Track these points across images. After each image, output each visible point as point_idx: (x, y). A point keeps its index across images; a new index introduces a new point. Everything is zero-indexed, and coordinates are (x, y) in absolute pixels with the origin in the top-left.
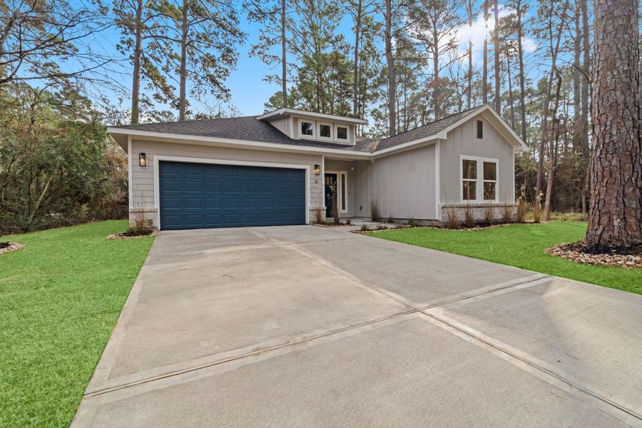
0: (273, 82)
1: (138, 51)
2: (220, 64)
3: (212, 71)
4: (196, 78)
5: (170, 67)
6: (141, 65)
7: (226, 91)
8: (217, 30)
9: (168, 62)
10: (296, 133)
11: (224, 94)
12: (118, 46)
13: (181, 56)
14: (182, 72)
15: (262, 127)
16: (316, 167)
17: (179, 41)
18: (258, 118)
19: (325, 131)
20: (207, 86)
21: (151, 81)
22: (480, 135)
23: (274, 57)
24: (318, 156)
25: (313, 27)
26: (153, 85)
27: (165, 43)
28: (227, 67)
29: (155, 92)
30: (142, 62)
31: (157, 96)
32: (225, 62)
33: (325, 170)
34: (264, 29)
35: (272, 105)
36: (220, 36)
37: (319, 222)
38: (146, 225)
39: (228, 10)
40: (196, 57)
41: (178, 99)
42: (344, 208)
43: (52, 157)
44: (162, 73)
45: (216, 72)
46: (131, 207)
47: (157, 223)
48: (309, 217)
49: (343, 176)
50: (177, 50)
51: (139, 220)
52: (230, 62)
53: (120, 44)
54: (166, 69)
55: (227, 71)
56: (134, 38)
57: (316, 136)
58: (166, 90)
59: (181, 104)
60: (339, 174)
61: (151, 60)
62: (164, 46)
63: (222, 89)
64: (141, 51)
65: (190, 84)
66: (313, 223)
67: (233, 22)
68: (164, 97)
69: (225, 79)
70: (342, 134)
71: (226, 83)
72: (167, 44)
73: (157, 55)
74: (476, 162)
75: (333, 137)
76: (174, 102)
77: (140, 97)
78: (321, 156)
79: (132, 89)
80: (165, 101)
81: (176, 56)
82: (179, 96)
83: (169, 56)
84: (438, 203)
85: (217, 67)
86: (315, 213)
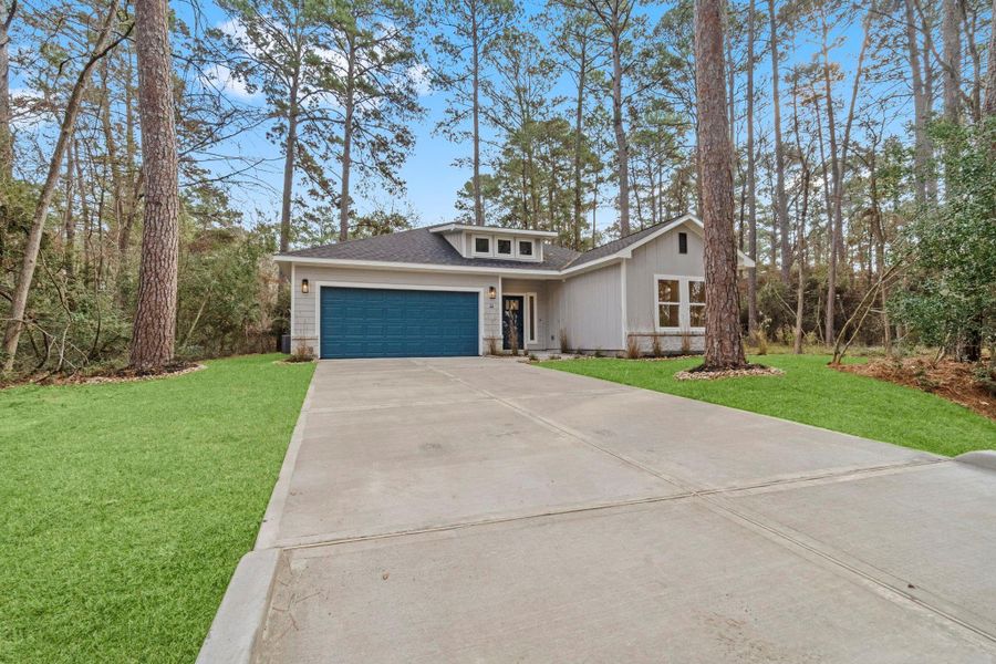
0: (465, 166)
1: (292, 138)
2: (393, 147)
3: (382, 157)
4: (362, 169)
5: (330, 155)
6: (296, 155)
7: (400, 184)
8: (390, 105)
9: (328, 148)
10: (469, 251)
11: (399, 187)
12: (268, 134)
13: (344, 139)
14: (345, 160)
15: (434, 243)
16: (492, 289)
17: (342, 122)
18: (431, 231)
19: (504, 247)
20: (377, 178)
21: (305, 174)
22: (683, 249)
23: (466, 133)
24: (494, 276)
25: (519, 91)
26: (308, 179)
27: (325, 125)
28: (403, 150)
29: (311, 188)
30: (296, 150)
31: (313, 192)
32: (400, 144)
33: (503, 291)
34: (452, 98)
35: (467, 193)
36: (394, 112)
37: (493, 353)
38: (307, 353)
39: (405, 80)
40: (363, 140)
41: (339, 196)
42: (532, 338)
43: (206, 281)
44: (319, 162)
45: (388, 157)
46: (293, 334)
47: (317, 351)
48: (483, 347)
49: (532, 298)
50: (340, 132)
51: (300, 347)
52: (406, 143)
53: (271, 132)
54: (325, 157)
55: (402, 155)
56: (287, 123)
57: (493, 252)
58: (324, 184)
59: (343, 202)
60: (526, 297)
61: (306, 147)
62: (322, 128)
63: (395, 182)
64: (296, 139)
65: (355, 176)
66: (486, 354)
67: (411, 96)
68: (321, 192)
69: (400, 166)
70: (526, 249)
71: (400, 173)
72: (327, 126)
73: (314, 140)
74: (678, 282)
75: (515, 254)
76: (333, 200)
77: (293, 198)
78: (497, 277)
79: (282, 190)
80: (323, 198)
81: (337, 140)
82: (340, 193)
83: (329, 140)
84: (625, 331)
85: (390, 152)
86: (489, 342)
